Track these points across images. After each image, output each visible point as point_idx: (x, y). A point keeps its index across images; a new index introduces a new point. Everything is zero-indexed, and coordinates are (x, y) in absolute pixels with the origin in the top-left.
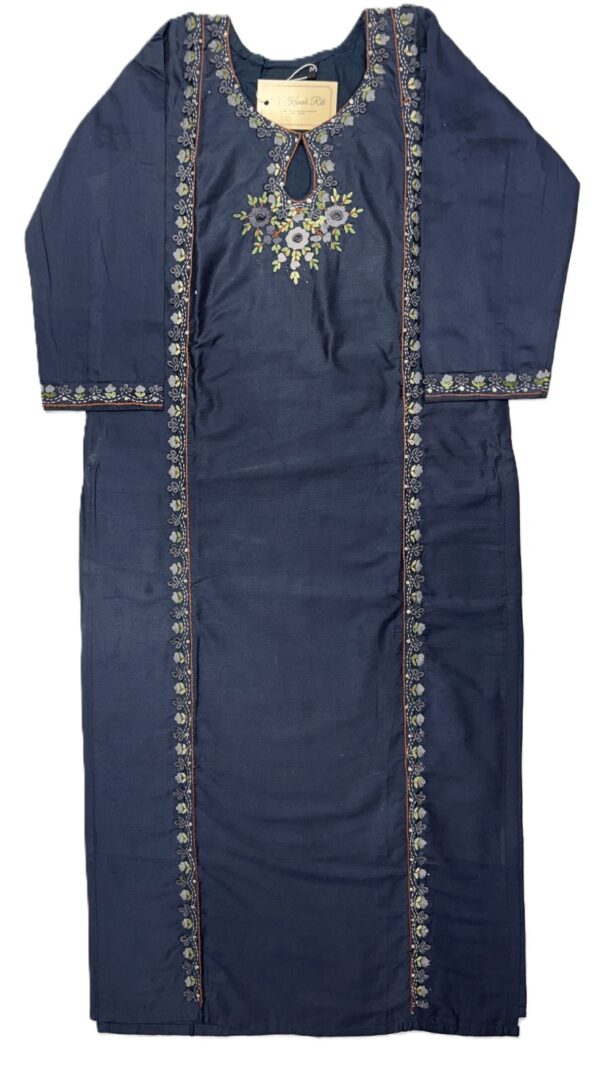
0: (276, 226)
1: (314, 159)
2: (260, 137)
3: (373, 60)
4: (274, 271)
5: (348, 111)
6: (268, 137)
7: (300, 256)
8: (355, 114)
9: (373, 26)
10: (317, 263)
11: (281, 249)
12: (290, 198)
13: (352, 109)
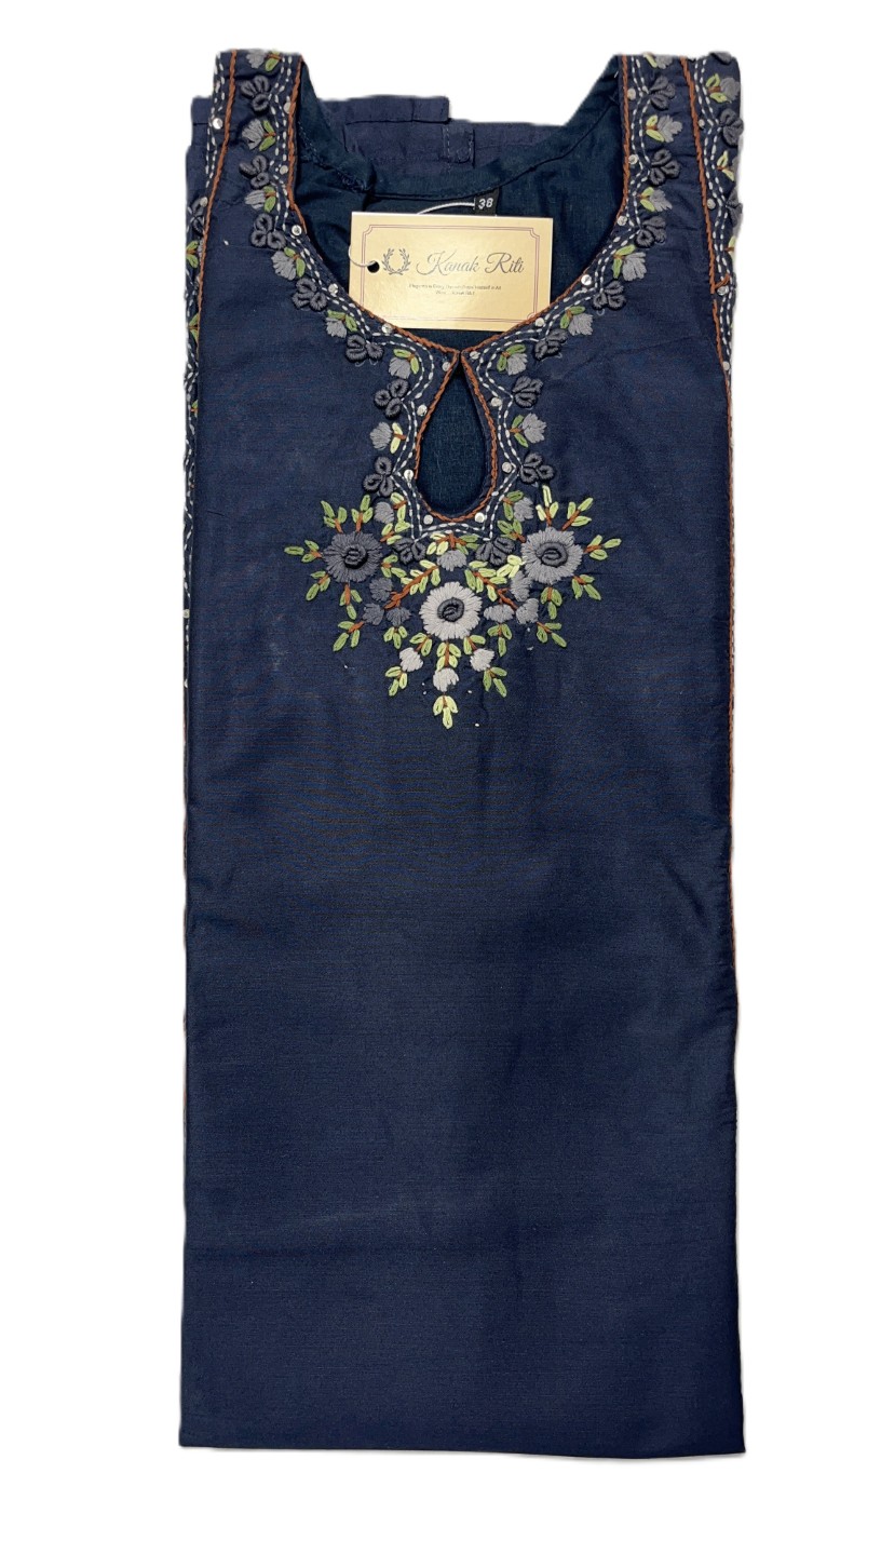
0: (395, 579)
2: (353, 357)
3: (640, 178)
4: (391, 694)
5: (578, 302)
6: (374, 360)
7: (459, 655)
8: (595, 308)
9: (638, 95)
10: (502, 678)
11: (409, 637)
12: (430, 509)
13: (588, 298)
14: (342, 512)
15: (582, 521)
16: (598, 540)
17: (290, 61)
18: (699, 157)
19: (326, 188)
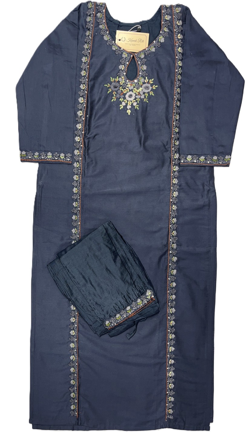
0: (122, 91)
1: (139, 64)
2: (116, 54)
3: (164, 26)
4: (120, 109)
5: (153, 46)
6: (120, 54)
7: (131, 103)
8: (156, 47)
9: (164, 12)
11: (124, 100)
12: (128, 79)
14: (114, 79)
15: (152, 82)
16: (154, 86)
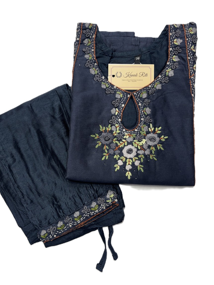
0: (116, 144)
1: (139, 106)
2: (107, 93)
3: (172, 53)
4: (116, 171)
5: (158, 81)
6: (112, 94)
7: (132, 162)
8: (162, 83)
9: (172, 34)
10: (142, 168)
11: (120, 157)
12: (124, 128)
13: (160, 80)
14: (104, 128)
15: (159, 132)
16: (163, 136)
17: (95, 26)
18: (186, 47)
19: (102, 55)
